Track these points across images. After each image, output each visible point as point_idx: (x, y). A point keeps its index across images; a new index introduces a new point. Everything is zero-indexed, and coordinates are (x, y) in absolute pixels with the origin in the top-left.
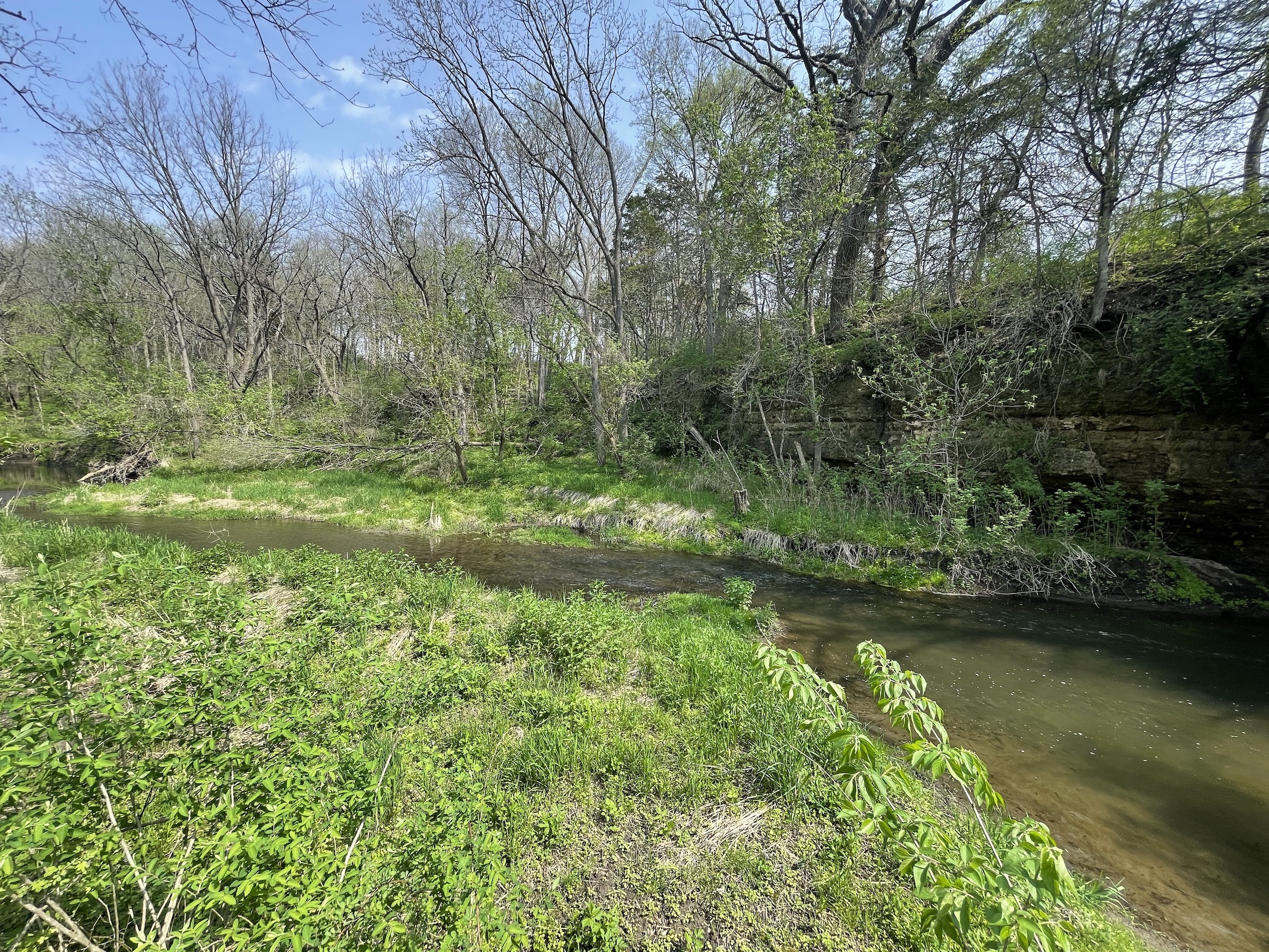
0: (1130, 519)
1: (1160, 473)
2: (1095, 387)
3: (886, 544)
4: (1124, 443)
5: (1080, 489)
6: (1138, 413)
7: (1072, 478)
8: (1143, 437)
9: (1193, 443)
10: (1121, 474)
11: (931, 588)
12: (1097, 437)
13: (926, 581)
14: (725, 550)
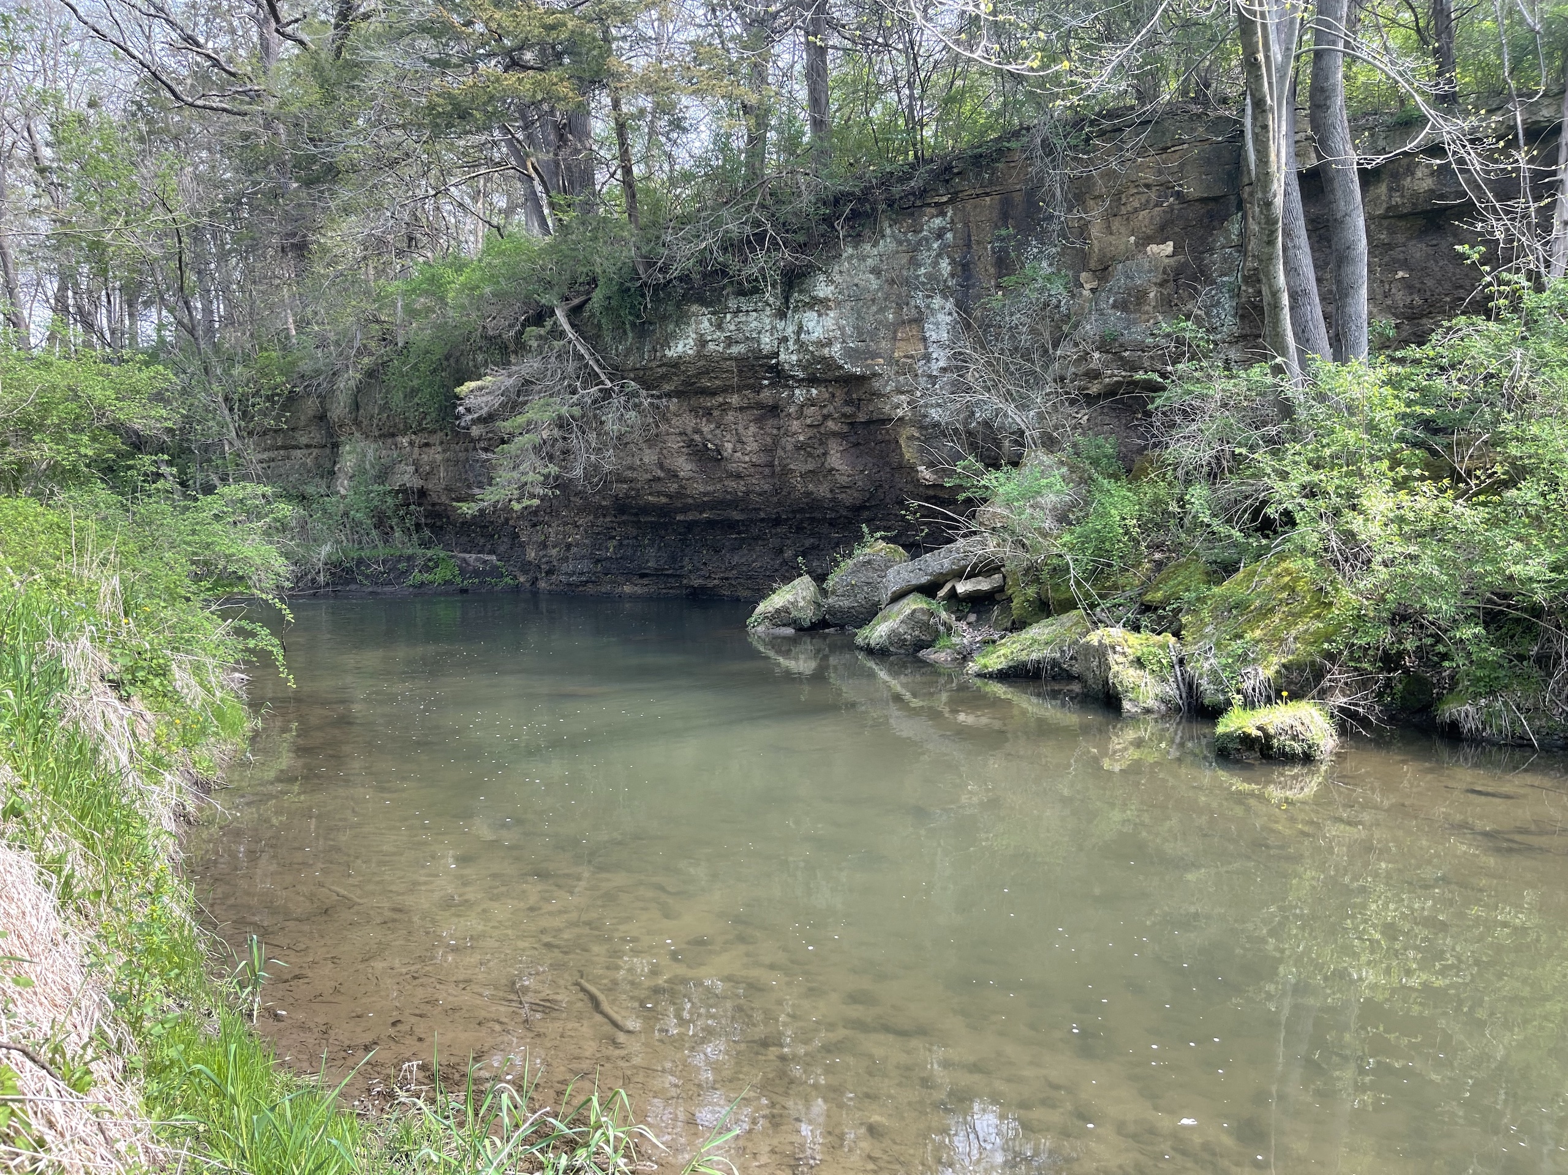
9: (448, 455)
12: (416, 453)
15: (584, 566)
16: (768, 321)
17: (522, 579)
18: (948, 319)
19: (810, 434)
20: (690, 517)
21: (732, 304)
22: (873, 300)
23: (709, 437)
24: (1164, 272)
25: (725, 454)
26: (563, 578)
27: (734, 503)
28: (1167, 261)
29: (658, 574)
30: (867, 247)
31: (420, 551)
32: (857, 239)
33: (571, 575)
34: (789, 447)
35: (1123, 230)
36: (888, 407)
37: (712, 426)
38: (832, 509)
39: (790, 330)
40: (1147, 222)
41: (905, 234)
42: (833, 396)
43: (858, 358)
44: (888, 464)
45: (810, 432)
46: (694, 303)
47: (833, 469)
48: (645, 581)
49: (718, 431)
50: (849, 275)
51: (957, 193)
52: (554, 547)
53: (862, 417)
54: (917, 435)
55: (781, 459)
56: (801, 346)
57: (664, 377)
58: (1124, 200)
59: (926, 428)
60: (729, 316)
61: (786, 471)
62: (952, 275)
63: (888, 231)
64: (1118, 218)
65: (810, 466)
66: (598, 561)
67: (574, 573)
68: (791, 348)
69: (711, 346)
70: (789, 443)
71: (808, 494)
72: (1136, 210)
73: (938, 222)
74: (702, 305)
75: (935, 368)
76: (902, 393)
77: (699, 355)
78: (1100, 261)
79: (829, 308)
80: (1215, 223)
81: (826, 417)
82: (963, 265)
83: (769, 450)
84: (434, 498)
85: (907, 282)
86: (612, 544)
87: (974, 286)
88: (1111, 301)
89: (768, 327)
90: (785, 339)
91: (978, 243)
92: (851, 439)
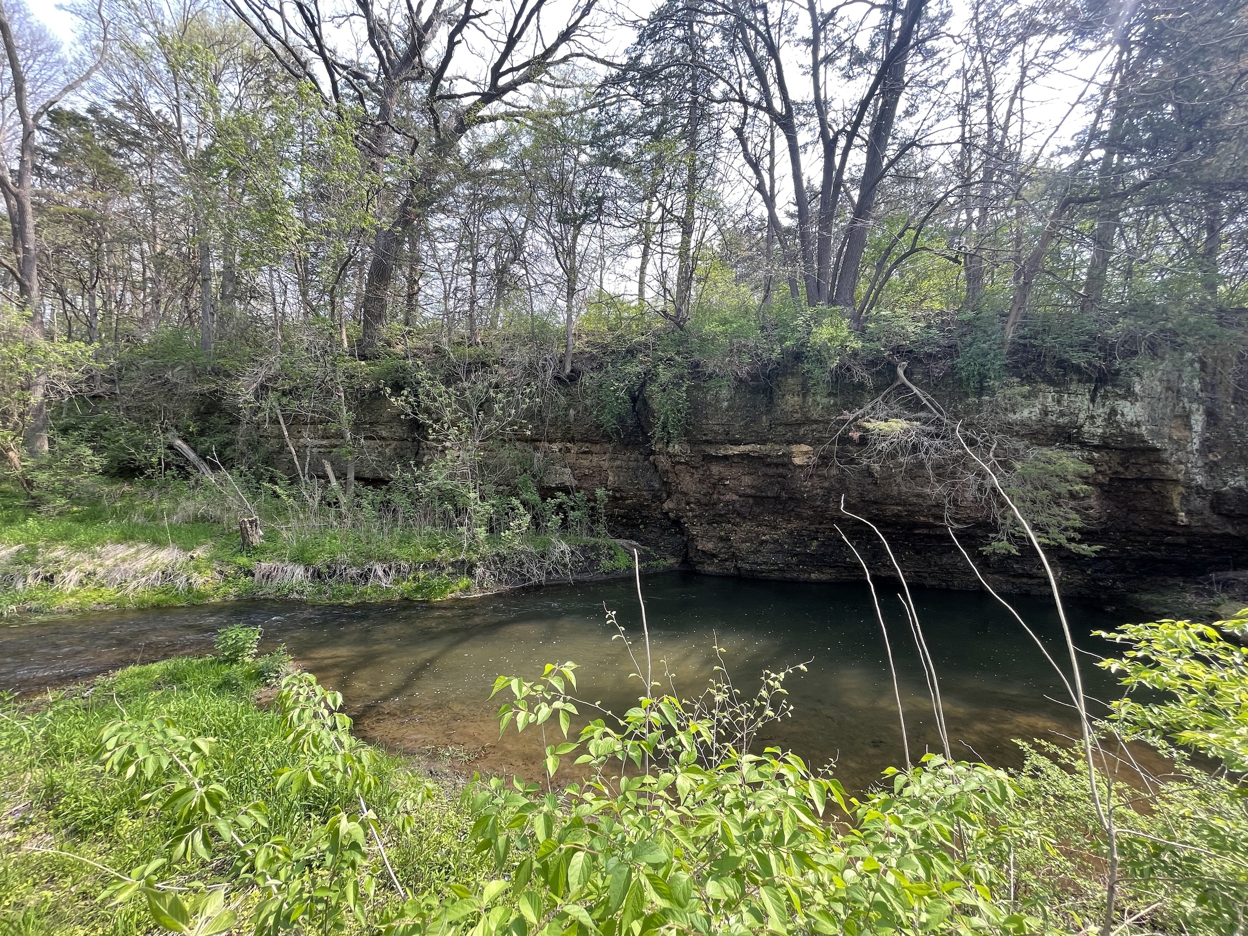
0: (590, 516)
1: (604, 484)
2: (568, 421)
3: (420, 559)
4: (586, 463)
5: (561, 497)
6: (593, 442)
7: (558, 489)
8: (595, 458)
9: (618, 463)
10: (585, 485)
11: (459, 593)
12: (571, 458)
13: (455, 588)
14: (226, 594)
15: (779, 558)
17: (672, 562)
18: (1202, 418)
21: (1071, 388)
22: (1159, 399)
31: (598, 541)
33: (760, 565)
36: (1170, 472)
43: (1157, 437)
54: (1184, 492)
56: (1111, 423)
59: (1191, 488)
60: (1066, 396)
62: (1202, 391)
66: (795, 555)
68: (1098, 424)
69: (1050, 415)
74: (1050, 385)
75: (1194, 448)
76: (1180, 463)
77: (1040, 421)
82: (1212, 385)
85: (1177, 390)
86: (813, 544)
87: (1217, 399)
91: (1221, 373)
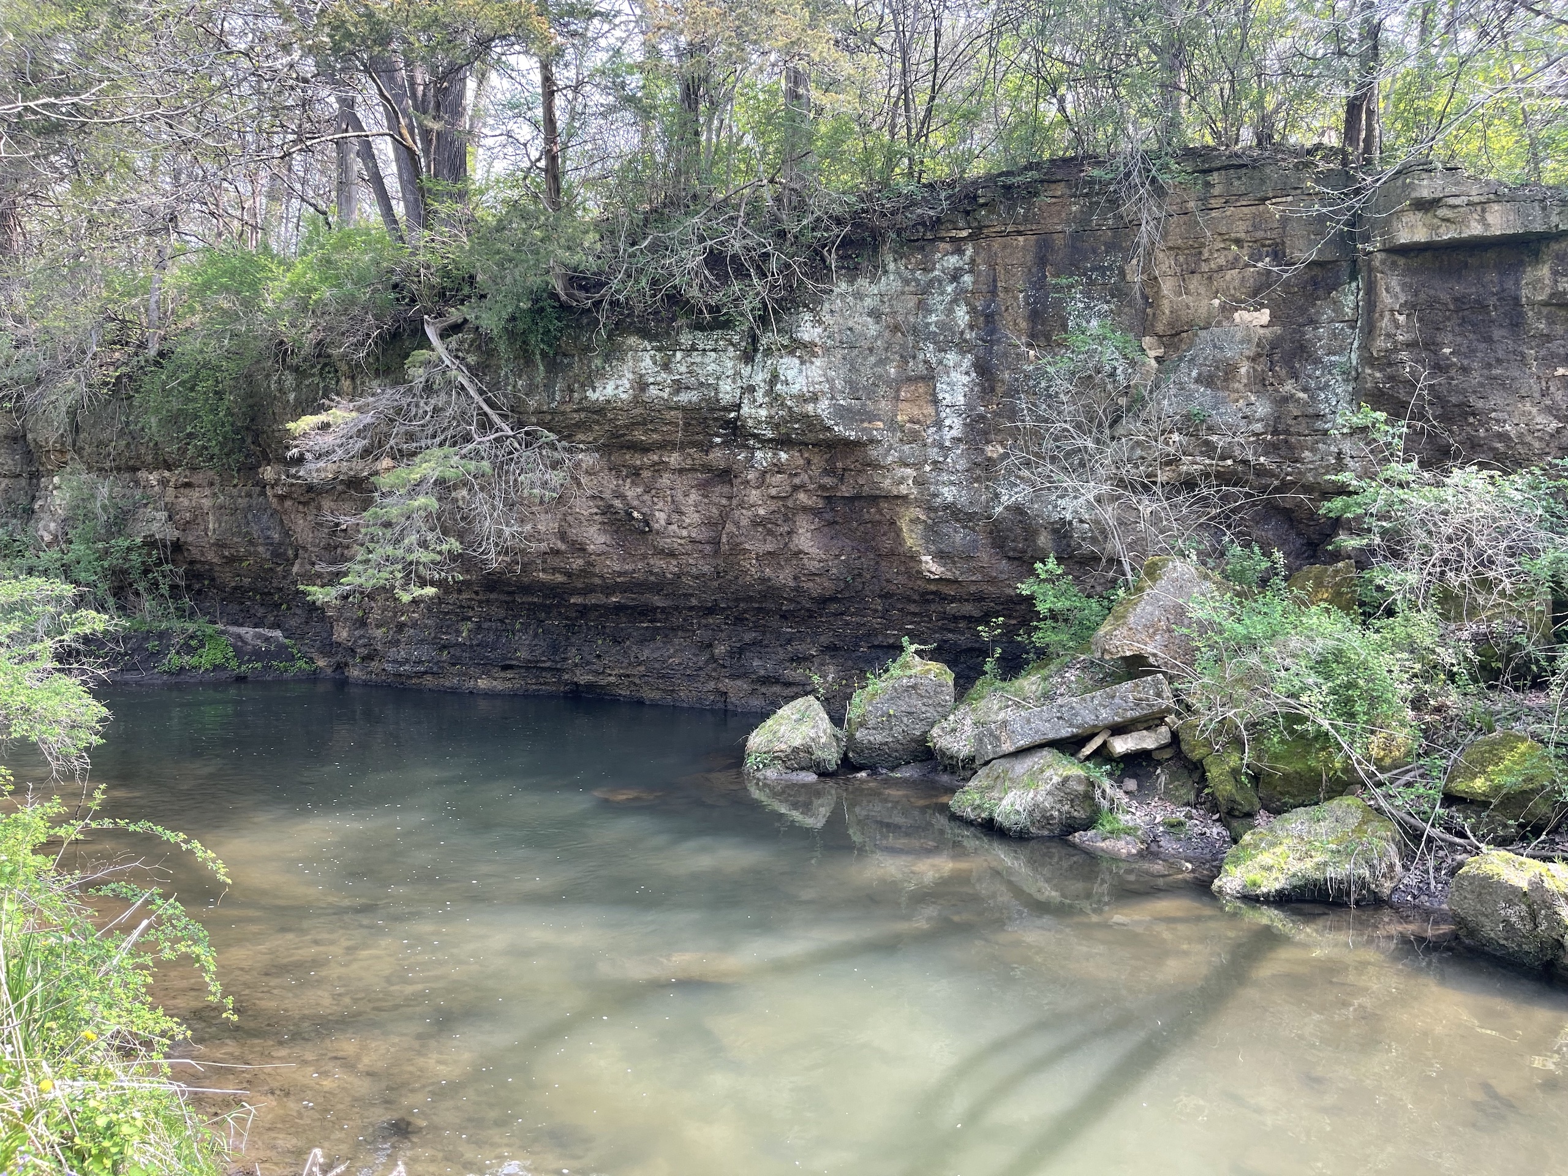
4: (186, 502)
6: (193, 468)
8: (196, 494)
9: (222, 500)
12: (170, 494)
15: (424, 653)
16: (730, 364)
17: (321, 663)
18: (965, 379)
19: (773, 508)
20: (592, 600)
21: (686, 339)
22: (871, 350)
23: (635, 503)
24: (1258, 345)
25: (656, 526)
26: (389, 667)
27: (659, 586)
28: (1262, 331)
29: (531, 667)
30: (862, 283)
31: (177, 625)
32: (852, 272)
33: (401, 664)
34: (744, 522)
35: (1202, 290)
36: (888, 482)
37: (640, 490)
38: (790, 600)
39: (760, 378)
40: (1237, 283)
41: (913, 271)
42: (809, 462)
43: (852, 420)
44: (875, 549)
45: (773, 506)
46: (631, 334)
47: (800, 552)
48: (509, 674)
49: (646, 497)
50: (842, 315)
51: (980, 228)
52: (378, 626)
53: (845, 491)
54: (923, 517)
55: (731, 535)
56: (775, 398)
57: (581, 426)
58: (1206, 255)
59: (935, 510)
60: (679, 355)
61: (736, 549)
62: (971, 327)
63: (892, 266)
64: (1197, 276)
65: (769, 547)
66: (444, 647)
67: (407, 661)
68: (760, 400)
69: (653, 391)
70: (744, 517)
71: (763, 580)
72: (1220, 269)
73: (953, 261)
74: (643, 338)
75: (948, 435)
76: (907, 465)
77: (636, 401)
78: (1171, 324)
79: (814, 355)
80: (1321, 292)
81: (796, 488)
82: (987, 316)
83: (715, 524)
84: (195, 553)
85: (915, 330)
86: (465, 628)
87: (999, 341)
88: (1194, 374)
89: (730, 372)
90: (752, 389)
91: (1006, 290)
92: (827, 516)
